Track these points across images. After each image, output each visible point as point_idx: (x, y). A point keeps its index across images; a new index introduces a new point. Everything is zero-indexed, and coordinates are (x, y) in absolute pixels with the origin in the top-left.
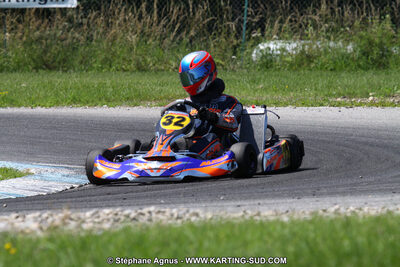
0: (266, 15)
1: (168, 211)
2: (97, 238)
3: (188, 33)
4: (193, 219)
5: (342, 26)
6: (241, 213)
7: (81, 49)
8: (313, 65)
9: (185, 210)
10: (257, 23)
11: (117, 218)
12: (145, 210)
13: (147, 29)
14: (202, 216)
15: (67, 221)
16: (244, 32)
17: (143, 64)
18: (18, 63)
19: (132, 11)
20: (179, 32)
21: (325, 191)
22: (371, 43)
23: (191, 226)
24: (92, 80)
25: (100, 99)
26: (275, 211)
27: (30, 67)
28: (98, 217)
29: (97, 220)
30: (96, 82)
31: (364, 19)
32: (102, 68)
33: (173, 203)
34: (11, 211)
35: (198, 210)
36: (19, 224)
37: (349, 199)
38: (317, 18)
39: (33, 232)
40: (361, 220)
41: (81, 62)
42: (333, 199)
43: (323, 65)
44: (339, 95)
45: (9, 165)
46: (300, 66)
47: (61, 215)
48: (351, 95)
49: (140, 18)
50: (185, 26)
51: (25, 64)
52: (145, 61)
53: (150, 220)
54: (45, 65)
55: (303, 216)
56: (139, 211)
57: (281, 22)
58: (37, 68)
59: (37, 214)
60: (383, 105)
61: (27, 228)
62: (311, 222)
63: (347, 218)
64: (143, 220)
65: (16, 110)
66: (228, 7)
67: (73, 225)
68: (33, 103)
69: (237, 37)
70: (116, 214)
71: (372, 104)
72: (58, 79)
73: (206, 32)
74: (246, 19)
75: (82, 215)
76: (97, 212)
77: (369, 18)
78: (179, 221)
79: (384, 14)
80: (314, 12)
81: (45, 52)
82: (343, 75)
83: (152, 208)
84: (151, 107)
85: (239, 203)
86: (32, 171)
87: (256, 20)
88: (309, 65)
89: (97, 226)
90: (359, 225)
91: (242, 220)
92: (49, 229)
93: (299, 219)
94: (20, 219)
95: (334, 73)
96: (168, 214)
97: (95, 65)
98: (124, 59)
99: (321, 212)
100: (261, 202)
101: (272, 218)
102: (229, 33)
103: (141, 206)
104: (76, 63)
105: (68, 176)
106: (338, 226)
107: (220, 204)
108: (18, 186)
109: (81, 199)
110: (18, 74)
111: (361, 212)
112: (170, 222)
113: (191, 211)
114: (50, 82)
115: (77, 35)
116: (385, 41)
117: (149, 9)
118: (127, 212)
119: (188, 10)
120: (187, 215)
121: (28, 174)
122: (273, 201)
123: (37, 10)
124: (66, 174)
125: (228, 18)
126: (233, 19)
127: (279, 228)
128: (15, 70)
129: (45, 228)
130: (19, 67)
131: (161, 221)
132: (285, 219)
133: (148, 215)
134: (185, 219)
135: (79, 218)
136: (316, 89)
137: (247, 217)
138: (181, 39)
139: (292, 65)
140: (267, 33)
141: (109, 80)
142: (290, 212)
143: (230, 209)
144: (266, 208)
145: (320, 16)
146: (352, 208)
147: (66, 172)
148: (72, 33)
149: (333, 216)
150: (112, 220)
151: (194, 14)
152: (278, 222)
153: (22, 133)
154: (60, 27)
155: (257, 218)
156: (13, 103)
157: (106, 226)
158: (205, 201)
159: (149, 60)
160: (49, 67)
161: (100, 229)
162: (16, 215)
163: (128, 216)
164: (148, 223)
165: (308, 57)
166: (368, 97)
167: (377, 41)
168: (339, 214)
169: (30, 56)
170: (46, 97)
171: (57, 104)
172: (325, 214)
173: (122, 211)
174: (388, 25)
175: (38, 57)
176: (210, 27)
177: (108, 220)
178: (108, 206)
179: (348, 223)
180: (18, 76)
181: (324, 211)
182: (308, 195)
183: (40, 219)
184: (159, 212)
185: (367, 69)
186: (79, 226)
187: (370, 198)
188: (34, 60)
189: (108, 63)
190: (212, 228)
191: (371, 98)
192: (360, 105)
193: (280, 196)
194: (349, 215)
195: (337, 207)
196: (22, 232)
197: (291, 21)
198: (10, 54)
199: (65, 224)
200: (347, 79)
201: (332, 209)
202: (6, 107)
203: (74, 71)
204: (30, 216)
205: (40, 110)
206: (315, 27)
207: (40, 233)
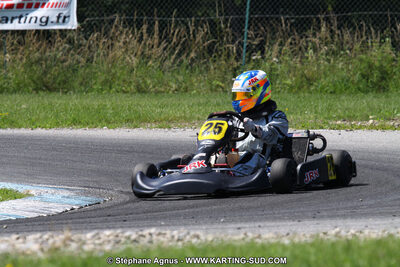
0: (266, 37)
1: (168, 233)
2: (97, 259)
3: (188, 55)
4: (194, 241)
5: (342, 49)
6: (242, 236)
7: (81, 71)
8: (312, 88)
9: (186, 232)
10: (257, 46)
11: (118, 239)
12: (146, 232)
13: (147, 52)
14: (203, 238)
15: (68, 242)
16: (244, 54)
17: (143, 85)
18: (18, 84)
19: (133, 33)
20: (179, 55)
21: (325, 214)
22: (370, 66)
23: (192, 248)
24: (92, 101)
25: (100, 121)
26: (276, 233)
27: (31, 89)
28: (99, 238)
29: (97, 242)
30: (96, 104)
31: (363, 42)
32: (102, 89)
33: (174, 225)
34: (12, 232)
35: (198, 232)
36: (20, 245)
37: (349, 222)
38: (317, 41)
39: (34, 253)
40: (362, 244)
41: (81, 84)
42: (334, 222)
43: (323, 88)
44: (339, 118)
45: (9, 186)
46: (299, 88)
47: (62, 237)
48: (351, 118)
49: (140, 40)
50: (185, 48)
51: (25, 85)
52: (145, 82)
53: (151, 242)
54: (44, 86)
55: (303, 239)
56: (140, 233)
57: (281, 44)
58: (37, 90)
59: (38, 235)
60: (383, 128)
61: (28, 249)
62: (312, 245)
63: (348, 240)
64: (144, 241)
65: (16, 132)
66: (228, 30)
67: (74, 246)
68: (33, 125)
69: (237, 60)
70: (117, 236)
71: (372, 127)
72: (57, 100)
73: (206, 54)
74: (246, 42)
75: (83, 237)
76: (97, 234)
77: (369, 41)
78: (180, 243)
79: (384, 38)
80: (314, 35)
81: (45, 73)
82: (343, 97)
83: (153, 230)
84: (151, 128)
85: (239, 225)
86: (33, 192)
87: (255, 43)
88: (308, 88)
89: (98, 248)
90: (360, 248)
91: (243, 243)
92: (50, 250)
93: (300, 242)
94: (21, 240)
95: (334, 96)
96: (168, 236)
97: (95, 87)
98: (124, 81)
99: (321, 235)
100: (261, 224)
101: (273, 241)
102: (228, 56)
103: (142, 227)
104: (76, 84)
105: (68, 197)
106: (339, 249)
107: (220, 226)
108: (18, 207)
109: (81, 220)
110: (17, 95)
111: (362, 235)
112: (170, 244)
113: (192, 233)
114: (50, 104)
115: (77, 57)
116: (385, 64)
117: (150, 32)
118: (127, 234)
119: (188, 33)
120: (188, 237)
121: (28, 195)
122: (273, 224)
123: (37, 31)
124: (66, 195)
125: (228, 41)
126: (233, 42)
127: (280, 250)
128: (15, 91)
129: (46, 249)
130: (19, 88)
131: (162, 243)
132: (286, 241)
133: (148, 237)
134: (186, 241)
135: (80, 240)
136: (316, 112)
137: (248, 240)
138: (182, 62)
139: (291, 87)
140: (267, 56)
141: (110, 102)
142: (291, 234)
143: (230, 231)
144: (266, 230)
145: (320, 38)
146: (352, 231)
147: (66, 193)
148: (72, 55)
149: (334, 239)
150: (113, 242)
151: (194, 36)
152: (278, 244)
153: (22, 155)
154: (61, 48)
155: (258, 240)
156: (13, 124)
157: (108, 247)
158: (206, 223)
159: (149, 82)
160: (49, 88)
161: (101, 251)
162: (17, 236)
163: (128, 238)
164: (149, 245)
165: (308, 80)
166: (368, 120)
167: (377, 64)
168: (340, 237)
169: (30, 77)
170: (46, 118)
171: (57, 125)
172: (326, 237)
173: (123, 233)
174: (388, 48)
175: (38, 79)
176: (210, 50)
177: (109, 241)
178: (109, 228)
179: (349, 246)
180: (17, 97)
181: (325, 233)
182: (308, 217)
183: (40, 240)
184: (159, 234)
185: (367, 92)
186: (80, 248)
187: (371, 221)
188: (34, 82)
189: (108, 84)
190: (214, 250)
191: (371, 121)
192: (360, 128)
193: (281, 219)
194: (350, 238)
195: (338, 229)
196: (24, 253)
197: (291, 44)
198: (10, 75)
199: (66, 245)
200: (347, 102)
201: (333, 232)
202: (6, 128)
203: (74, 92)
204: (31, 237)
205: (40, 132)
206: (315, 50)
207: (41, 255)
